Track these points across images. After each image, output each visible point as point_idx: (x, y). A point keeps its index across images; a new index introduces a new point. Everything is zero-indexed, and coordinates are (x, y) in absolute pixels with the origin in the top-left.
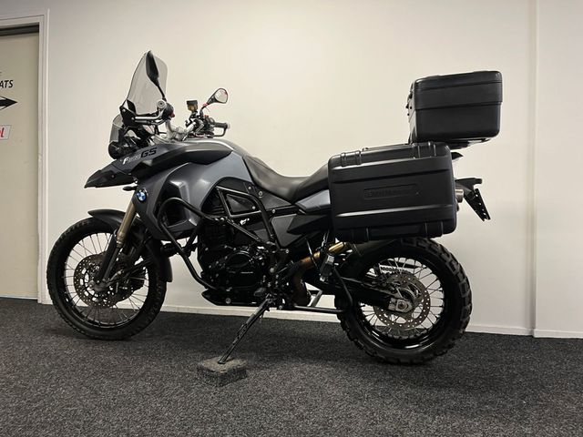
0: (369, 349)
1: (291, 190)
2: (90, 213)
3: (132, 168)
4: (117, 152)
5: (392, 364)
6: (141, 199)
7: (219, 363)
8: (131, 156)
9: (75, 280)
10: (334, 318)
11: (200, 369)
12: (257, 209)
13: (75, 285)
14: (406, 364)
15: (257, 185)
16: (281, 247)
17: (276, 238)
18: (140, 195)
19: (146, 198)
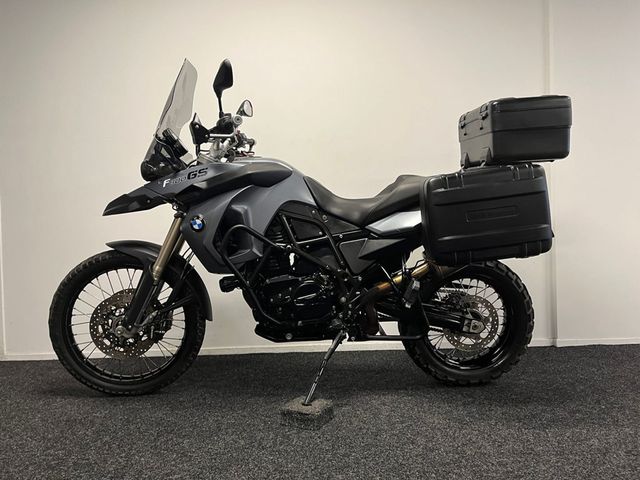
0: (439, 373)
1: (363, 213)
2: (109, 245)
3: (177, 192)
4: (152, 173)
5: (463, 386)
6: (196, 227)
7: (303, 404)
8: (172, 178)
9: (91, 327)
10: (399, 345)
11: (287, 414)
12: (324, 235)
13: (92, 333)
14: (475, 385)
15: (321, 209)
16: (353, 274)
17: (347, 265)
18: (195, 223)
19: (203, 226)
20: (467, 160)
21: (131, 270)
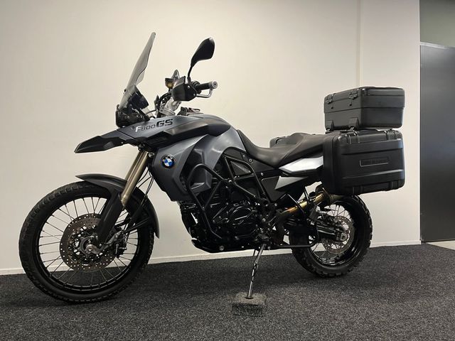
2: (79, 177)
6: (167, 164)
7: (246, 298)
8: (143, 125)
12: (252, 173)
15: (249, 154)
16: (271, 202)
17: (267, 195)
18: (167, 162)
19: (173, 164)
20: (333, 125)
21: (96, 199)
